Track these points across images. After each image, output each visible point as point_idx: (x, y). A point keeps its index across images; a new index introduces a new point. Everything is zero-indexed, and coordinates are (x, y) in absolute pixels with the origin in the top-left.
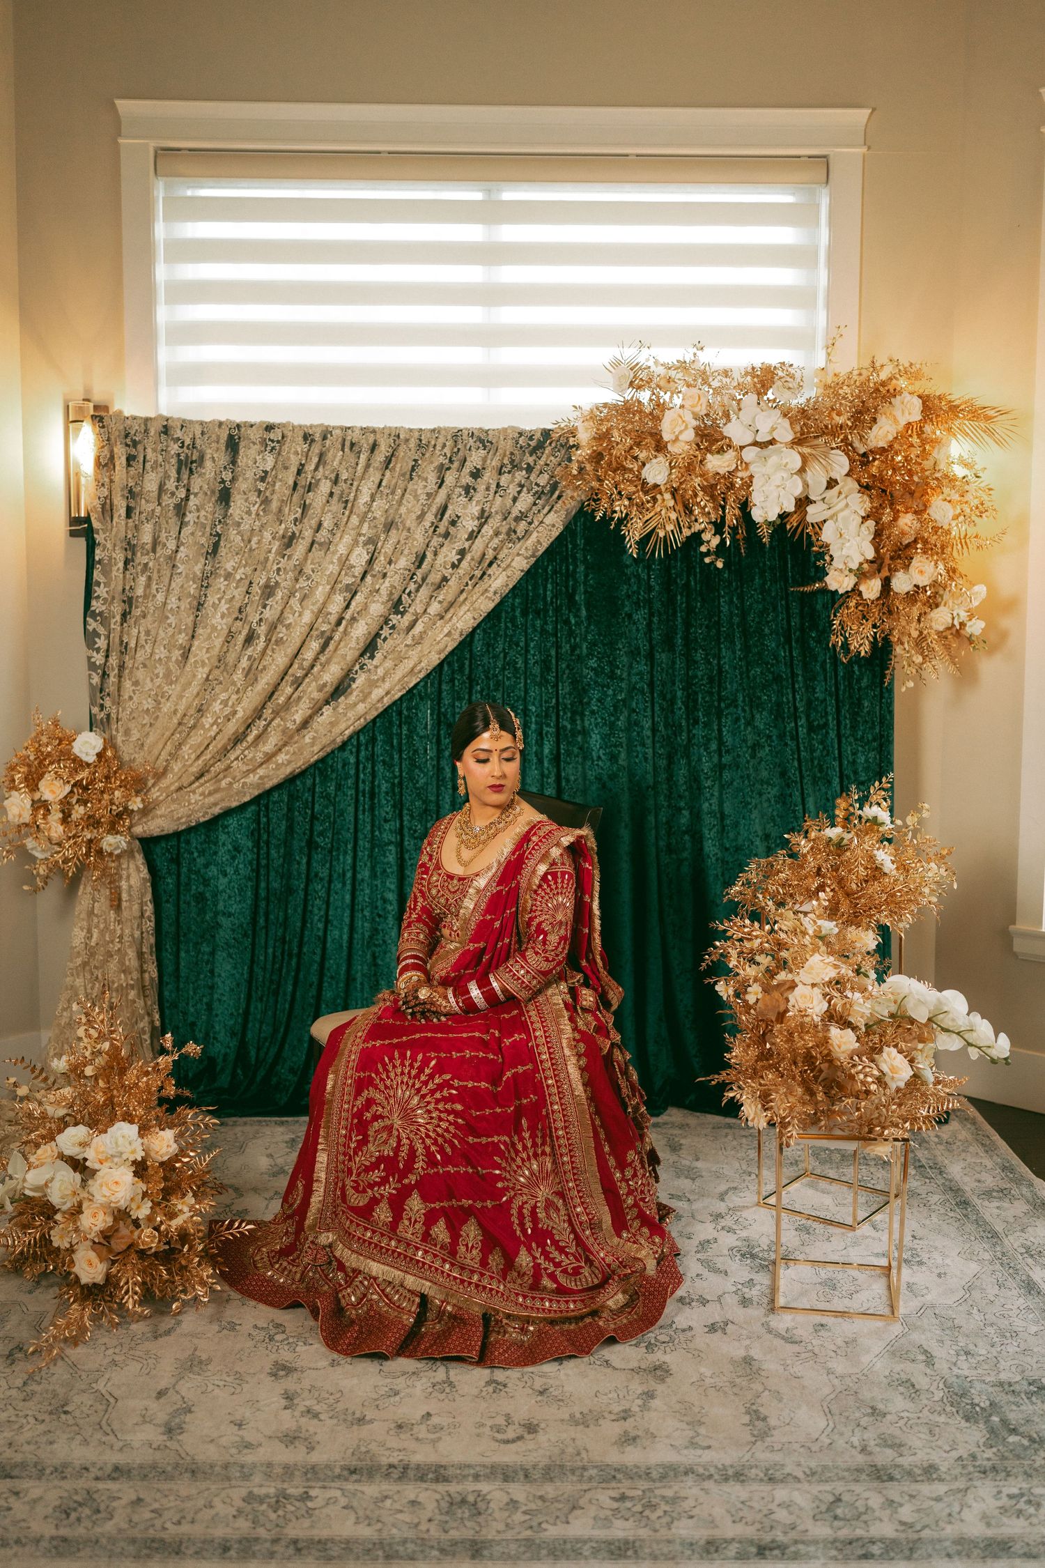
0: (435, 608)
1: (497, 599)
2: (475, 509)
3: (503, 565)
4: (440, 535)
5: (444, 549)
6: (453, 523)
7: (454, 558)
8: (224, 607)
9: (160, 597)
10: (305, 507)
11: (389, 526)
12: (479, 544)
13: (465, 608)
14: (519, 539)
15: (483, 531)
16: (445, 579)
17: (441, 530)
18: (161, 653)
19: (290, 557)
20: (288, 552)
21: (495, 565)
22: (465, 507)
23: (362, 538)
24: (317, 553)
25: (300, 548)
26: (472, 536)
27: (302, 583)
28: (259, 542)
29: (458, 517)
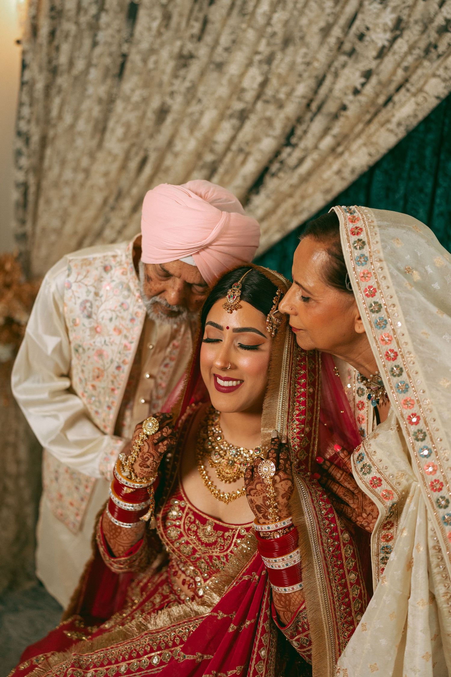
0: (327, 142)
1: (401, 133)
2: (388, 18)
3: (413, 89)
4: (345, 53)
5: (346, 71)
6: (361, 37)
7: (358, 81)
8: (120, 131)
9: (68, 119)
10: (205, 22)
11: (287, 42)
12: (389, 62)
13: (360, 141)
14: (439, 56)
15: (396, 46)
16: (344, 108)
17: (347, 47)
18: (68, 174)
19: (184, 78)
20: (182, 72)
21: (403, 90)
22: (378, 16)
23: (258, 58)
24: (212, 76)
25: (195, 68)
26: (381, 54)
27: (194, 108)
28: (156, 62)
29: (368, 29)
